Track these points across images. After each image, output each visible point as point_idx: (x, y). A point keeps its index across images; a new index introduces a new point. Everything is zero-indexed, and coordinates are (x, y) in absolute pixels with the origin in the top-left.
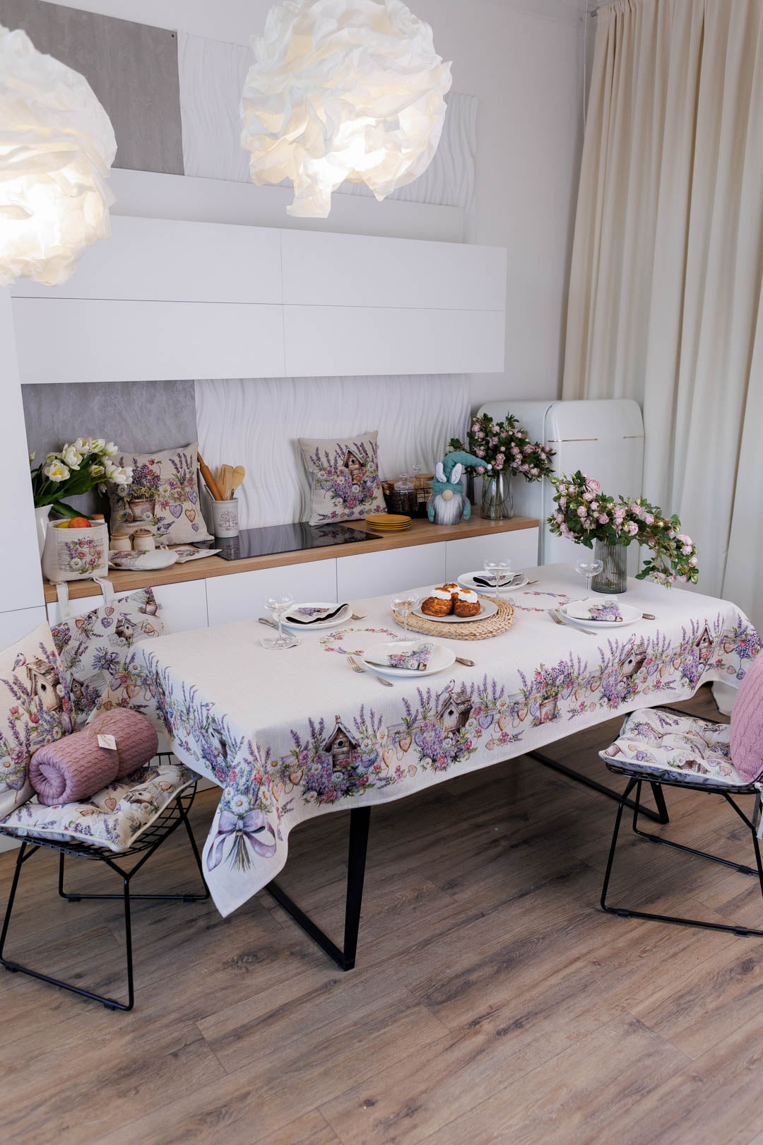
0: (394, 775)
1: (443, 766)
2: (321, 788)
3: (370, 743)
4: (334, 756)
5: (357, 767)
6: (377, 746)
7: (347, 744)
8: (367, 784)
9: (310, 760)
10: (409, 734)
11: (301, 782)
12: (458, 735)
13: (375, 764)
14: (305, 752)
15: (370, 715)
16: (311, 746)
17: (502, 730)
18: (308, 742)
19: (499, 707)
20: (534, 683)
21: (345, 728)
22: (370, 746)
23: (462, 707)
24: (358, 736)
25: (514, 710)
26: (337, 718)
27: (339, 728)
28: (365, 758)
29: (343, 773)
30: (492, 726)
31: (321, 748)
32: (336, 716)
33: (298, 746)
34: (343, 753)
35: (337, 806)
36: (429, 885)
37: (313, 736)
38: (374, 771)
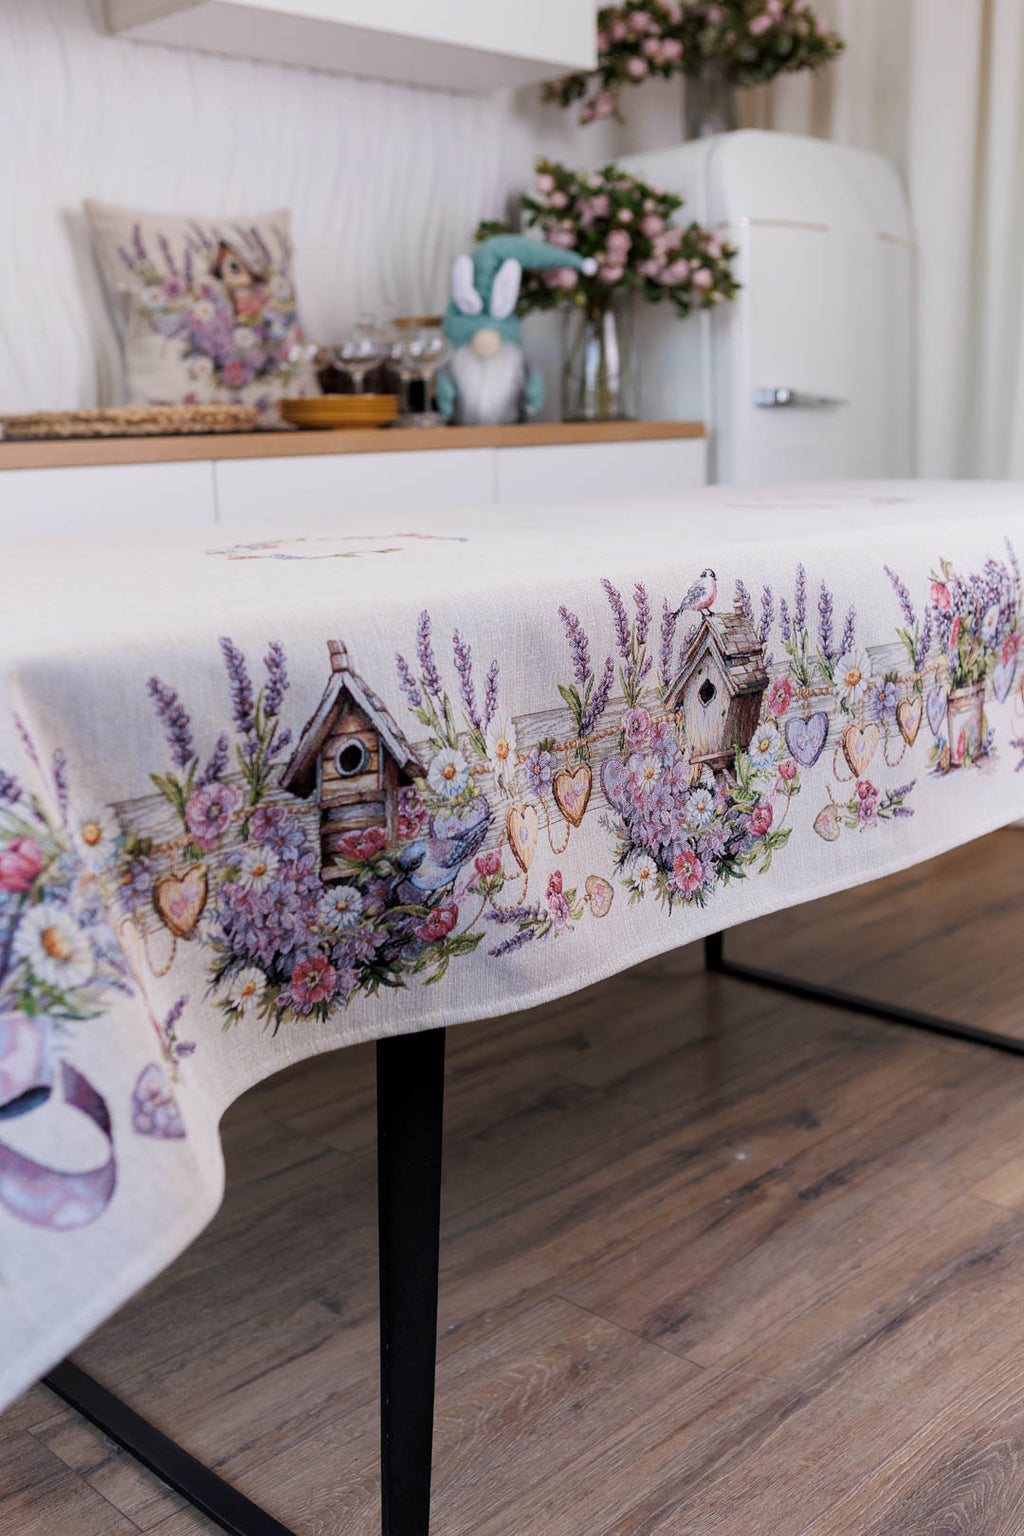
0: (545, 905)
1: (694, 887)
2: (278, 954)
3: (461, 766)
4: (326, 815)
5: (415, 864)
6: (487, 784)
7: (376, 762)
8: (452, 935)
9: (232, 828)
10: (581, 753)
11: (203, 925)
12: (730, 780)
13: (481, 855)
14: (212, 789)
15: (453, 655)
16: (233, 766)
17: (856, 773)
18: (222, 745)
19: (843, 690)
20: (934, 613)
21: (369, 695)
22: (460, 779)
23: (740, 673)
24: (416, 732)
25: (886, 706)
26: (336, 651)
27: (345, 692)
28: (446, 823)
29: (363, 890)
30: (827, 756)
31: (273, 778)
32: (330, 644)
33: (185, 757)
34: (361, 800)
35: (339, 1030)
36: (598, 1330)
37: (243, 715)
38: (477, 882)
